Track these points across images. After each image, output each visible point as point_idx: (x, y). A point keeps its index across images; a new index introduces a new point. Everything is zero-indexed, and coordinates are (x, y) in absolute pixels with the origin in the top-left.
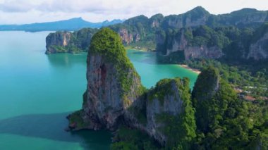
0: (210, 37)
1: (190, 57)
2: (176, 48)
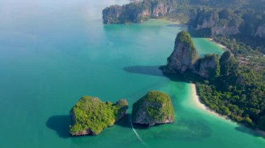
0: (231, 19)
1: (215, 33)
2: (205, 25)
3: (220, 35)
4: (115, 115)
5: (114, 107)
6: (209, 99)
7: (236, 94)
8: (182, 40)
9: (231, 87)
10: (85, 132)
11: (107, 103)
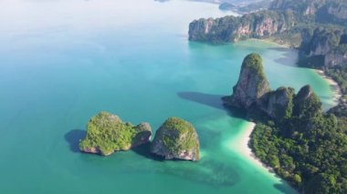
3: (337, 67)
4: (133, 139)
5: (133, 130)
6: (259, 144)
7: (301, 143)
8: (249, 65)
9: (296, 133)
10: (93, 150)
11: (127, 124)
